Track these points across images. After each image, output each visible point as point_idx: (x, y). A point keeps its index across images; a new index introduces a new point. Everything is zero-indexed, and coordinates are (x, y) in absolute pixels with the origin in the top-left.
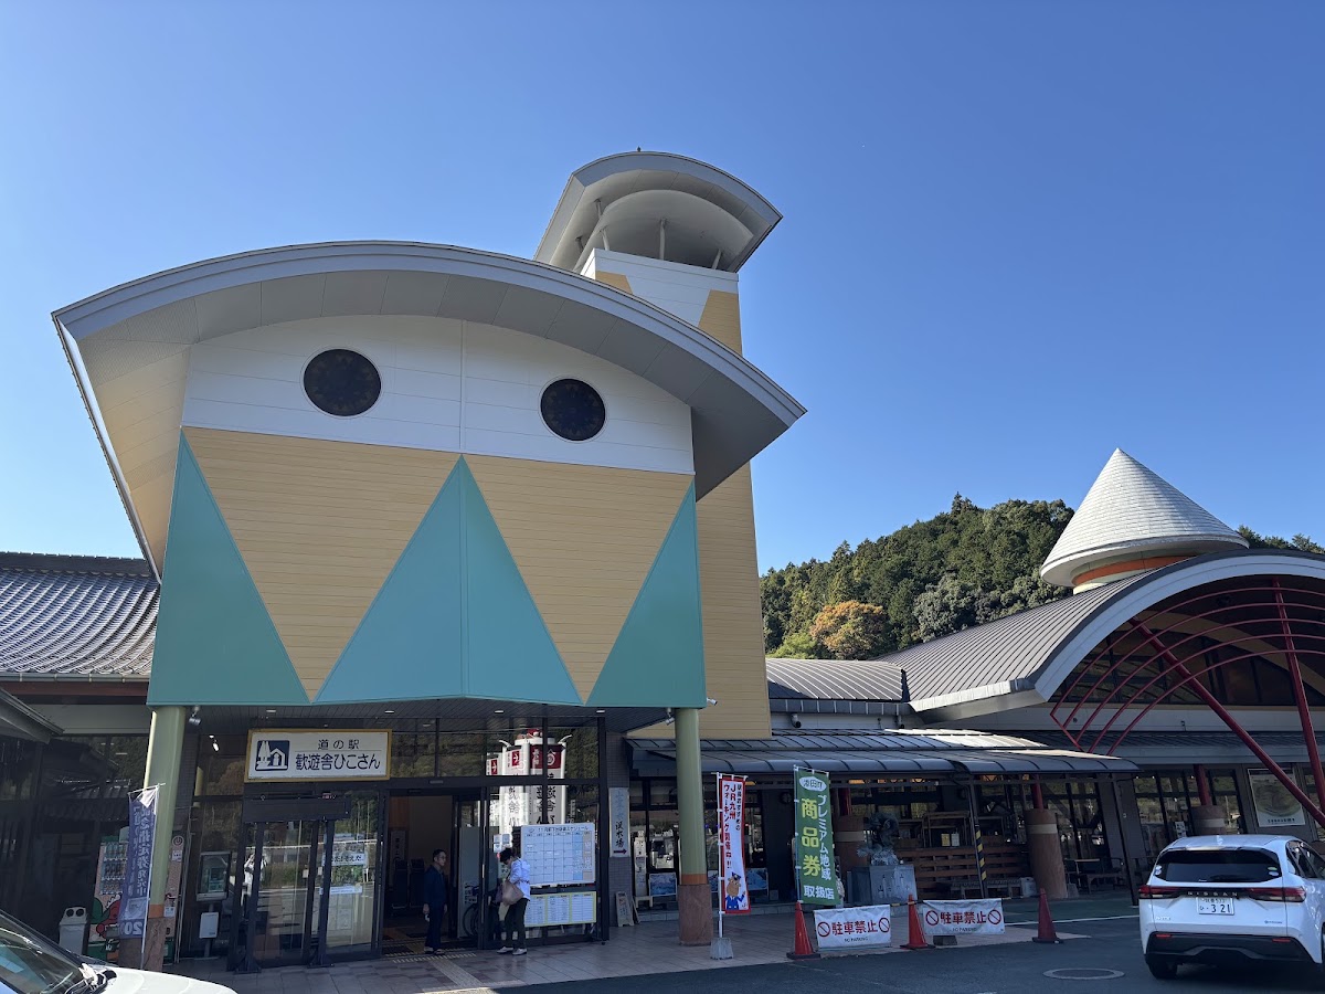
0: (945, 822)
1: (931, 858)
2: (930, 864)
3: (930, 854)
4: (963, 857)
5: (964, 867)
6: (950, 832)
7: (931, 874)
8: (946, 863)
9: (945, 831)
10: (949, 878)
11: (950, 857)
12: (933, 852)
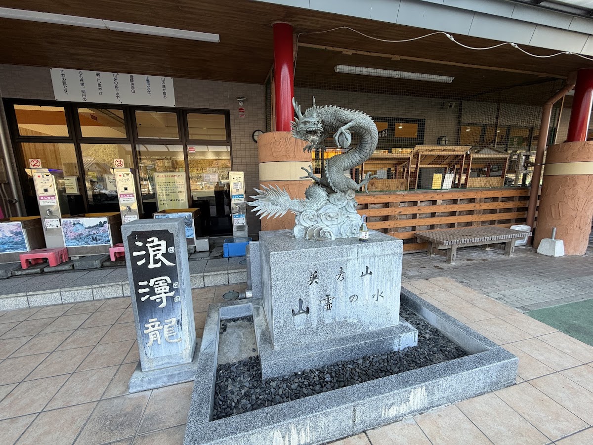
0: (439, 159)
1: (415, 203)
2: (414, 210)
3: (413, 199)
4: (454, 202)
5: (453, 214)
6: (444, 172)
7: (414, 222)
8: (433, 209)
9: (438, 171)
10: (432, 227)
11: (439, 202)
12: (418, 196)
